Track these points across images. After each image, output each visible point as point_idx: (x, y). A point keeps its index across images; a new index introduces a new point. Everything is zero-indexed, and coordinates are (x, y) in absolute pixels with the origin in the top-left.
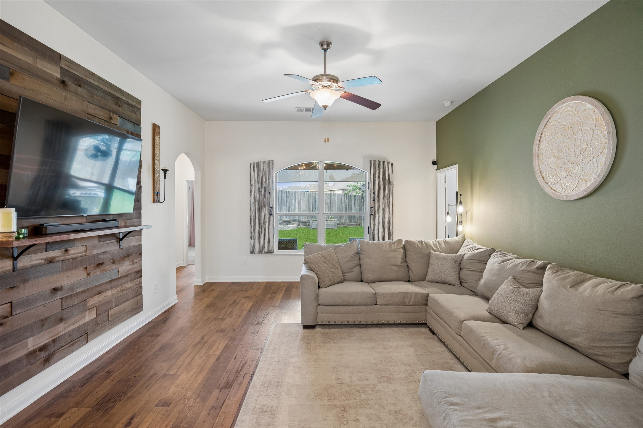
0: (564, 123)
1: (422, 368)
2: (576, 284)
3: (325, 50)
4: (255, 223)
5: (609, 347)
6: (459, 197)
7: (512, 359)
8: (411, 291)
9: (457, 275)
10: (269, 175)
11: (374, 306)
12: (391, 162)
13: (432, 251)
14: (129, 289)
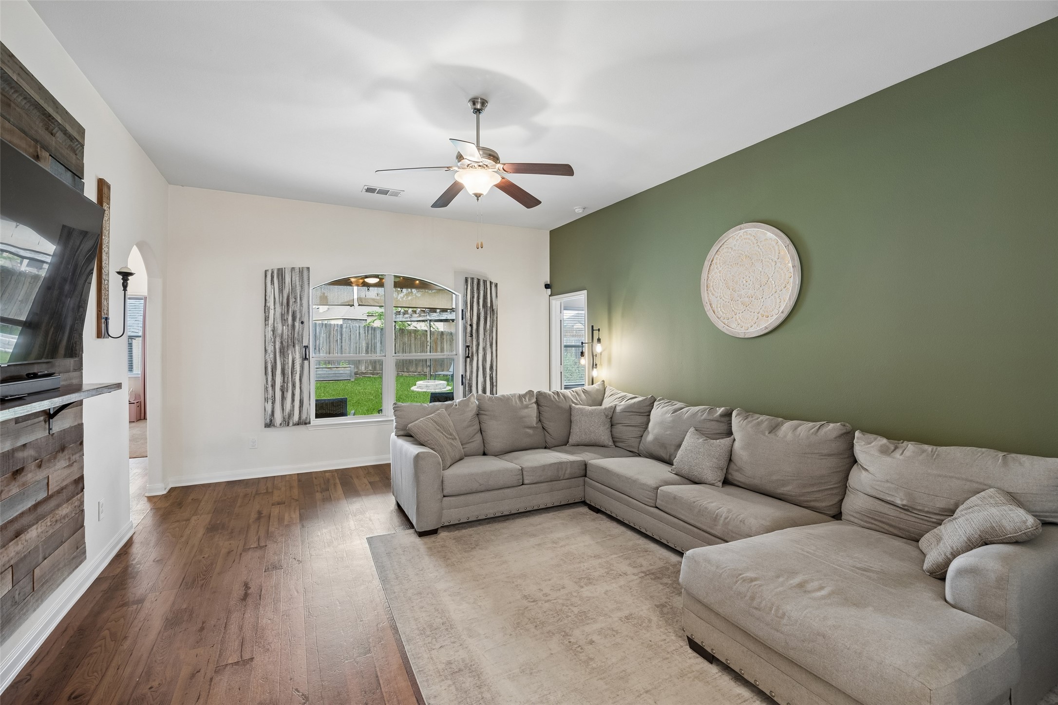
0: (740, 252)
1: (616, 557)
2: (774, 429)
3: (478, 111)
4: (275, 374)
5: (819, 491)
6: (596, 333)
7: (744, 521)
8: (565, 460)
9: (610, 433)
10: (301, 292)
11: (521, 487)
12: (494, 281)
13: (573, 405)
14: (64, 518)
